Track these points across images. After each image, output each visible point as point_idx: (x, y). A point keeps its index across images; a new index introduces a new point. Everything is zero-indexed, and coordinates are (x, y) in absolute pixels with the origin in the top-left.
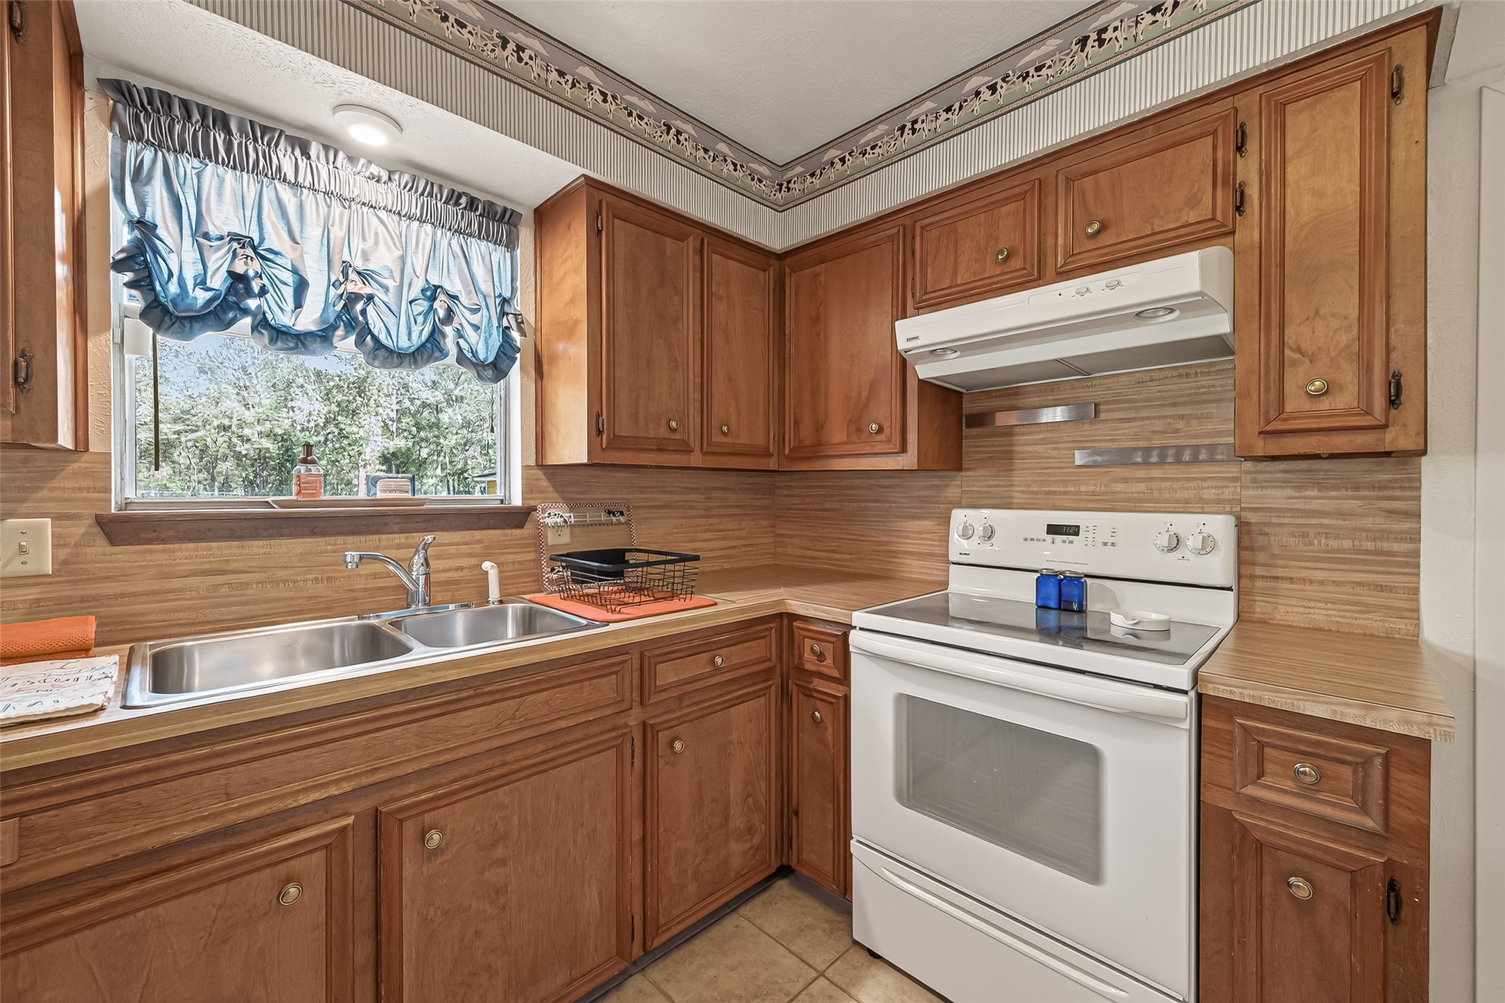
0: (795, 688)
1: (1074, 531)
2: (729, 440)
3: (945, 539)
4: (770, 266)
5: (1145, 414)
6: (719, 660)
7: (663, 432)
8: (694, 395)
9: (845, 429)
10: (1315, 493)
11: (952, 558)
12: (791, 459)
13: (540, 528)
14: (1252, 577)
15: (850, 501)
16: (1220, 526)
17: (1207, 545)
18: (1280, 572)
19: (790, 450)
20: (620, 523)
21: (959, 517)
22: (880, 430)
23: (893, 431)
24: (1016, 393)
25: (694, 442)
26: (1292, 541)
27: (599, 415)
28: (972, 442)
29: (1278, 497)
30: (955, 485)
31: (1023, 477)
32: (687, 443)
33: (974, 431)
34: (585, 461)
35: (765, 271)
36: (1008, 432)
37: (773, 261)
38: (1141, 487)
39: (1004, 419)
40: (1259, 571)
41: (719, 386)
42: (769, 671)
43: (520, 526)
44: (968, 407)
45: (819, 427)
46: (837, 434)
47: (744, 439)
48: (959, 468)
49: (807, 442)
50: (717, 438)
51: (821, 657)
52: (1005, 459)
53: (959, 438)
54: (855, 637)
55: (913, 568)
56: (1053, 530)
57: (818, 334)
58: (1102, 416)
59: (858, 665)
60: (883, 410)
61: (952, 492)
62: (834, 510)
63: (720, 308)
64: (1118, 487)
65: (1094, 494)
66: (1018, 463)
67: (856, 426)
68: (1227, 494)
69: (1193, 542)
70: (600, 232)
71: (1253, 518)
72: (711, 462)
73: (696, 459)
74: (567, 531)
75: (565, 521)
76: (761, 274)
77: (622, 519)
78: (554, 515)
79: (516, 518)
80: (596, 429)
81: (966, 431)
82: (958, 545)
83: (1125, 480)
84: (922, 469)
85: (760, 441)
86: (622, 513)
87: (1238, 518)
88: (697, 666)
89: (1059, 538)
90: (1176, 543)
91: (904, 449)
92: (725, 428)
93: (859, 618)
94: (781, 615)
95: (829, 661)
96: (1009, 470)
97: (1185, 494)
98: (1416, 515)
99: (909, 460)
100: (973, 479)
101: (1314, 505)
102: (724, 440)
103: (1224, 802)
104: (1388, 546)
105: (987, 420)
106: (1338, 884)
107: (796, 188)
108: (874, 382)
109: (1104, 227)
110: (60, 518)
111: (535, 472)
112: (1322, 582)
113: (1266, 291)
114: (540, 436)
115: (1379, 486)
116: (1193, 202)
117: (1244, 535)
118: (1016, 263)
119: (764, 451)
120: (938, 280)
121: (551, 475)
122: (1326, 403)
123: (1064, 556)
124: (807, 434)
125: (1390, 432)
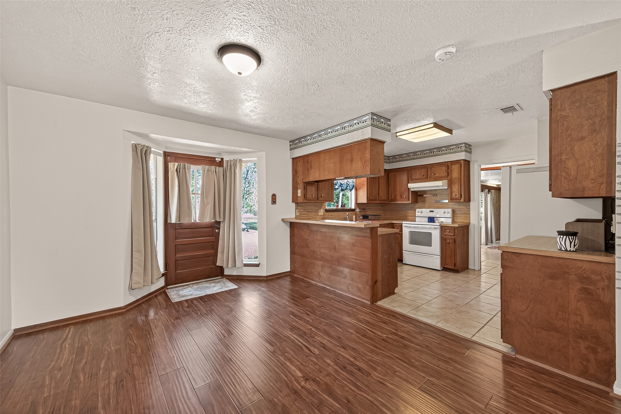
1: (433, 211)
3: (415, 213)
5: (442, 196)
7: (374, 198)
8: (377, 193)
11: (416, 216)
12: (390, 201)
13: (356, 211)
15: (399, 208)
16: (450, 210)
17: (448, 213)
18: (457, 216)
21: (417, 210)
22: (405, 198)
23: (407, 197)
24: (426, 193)
25: (378, 199)
27: (368, 196)
28: (419, 199)
29: (457, 207)
30: (417, 205)
31: (427, 204)
32: (376, 200)
33: (420, 197)
34: (366, 202)
36: (425, 197)
37: (387, 171)
38: (442, 205)
39: (425, 196)
40: (455, 216)
41: (380, 191)
44: (419, 194)
45: (395, 197)
46: (398, 197)
47: (383, 198)
48: (417, 203)
49: (393, 199)
50: (380, 199)
51: (398, 228)
52: (424, 201)
54: (403, 225)
55: (410, 218)
56: (430, 211)
58: (437, 196)
59: (404, 228)
60: (406, 195)
61: (416, 206)
65: (436, 206)
67: (401, 197)
68: (452, 206)
71: (454, 209)
73: (378, 202)
74: (359, 212)
76: (385, 173)
78: (358, 210)
79: (353, 210)
80: (367, 199)
81: (418, 197)
82: (417, 214)
83: (440, 205)
84: (412, 203)
86: (365, 210)
87: (452, 209)
89: (431, 212)
90: (445, 213)
91: (409, 200)
92: (381, 197)
93: (404, 222)
94: (391, 223)
95: (400, 229)
96: (425, 203)
97: (447, 206)
98: (470, 208)
99: (410, 202)
100: (420, 204)
101: (460, 208)
102: (381, 199)
103: (443, 236)
104: (467, 212)
105: (421, 195)
106: (451, 241)
107: (391, 160)
108: (404, 191)
109: (434, 174)
110: (323, 209)
111: (356, 204)
112: (461, 217)
113: (450, 184)
114: (356, 199)
115: (466, 205)
116: (443, 173)
117: (454, 212)
118: (424, 177)
119: (386, 200)
120: (414, 177)
121: (357, 204)
122: (456, 197)
123: (432, 215)
124: (393, 197)
125: (461, 200)
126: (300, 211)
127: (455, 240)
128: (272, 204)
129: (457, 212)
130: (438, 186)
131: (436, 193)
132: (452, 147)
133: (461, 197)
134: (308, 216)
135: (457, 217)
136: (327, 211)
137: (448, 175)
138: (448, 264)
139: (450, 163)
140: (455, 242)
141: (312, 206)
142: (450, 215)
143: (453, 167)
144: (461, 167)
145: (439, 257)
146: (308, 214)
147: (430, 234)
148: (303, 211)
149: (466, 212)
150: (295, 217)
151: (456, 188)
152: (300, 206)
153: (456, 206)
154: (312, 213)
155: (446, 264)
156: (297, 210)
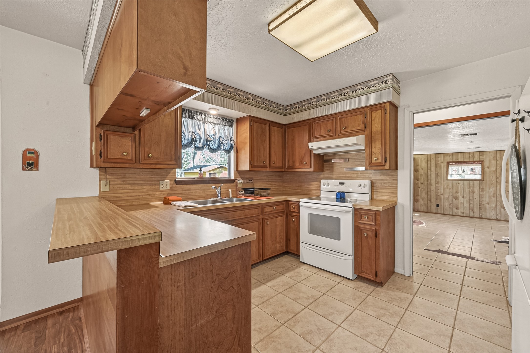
0: (289, 215)
1: (343, 184)
2: (275, 165)
3: (320, 186)
4: (283, 127)
5: (356, 161)
6: (275, 208)
7: (262, 164)
8: (268, 156)
9: (299, 163)
10: (383, 176)
11: (321, 190)
12: (288, 169)
13: (237, 183)
14: (374, 192)
15: (300, 178)
16: (367, 182)
17: (365, 186)
18: (378, 191)
19: (287, 167)
20: (251, 183)
21: (323, 181)
22: (306, 163)
23: (308, 163)
24: (334, 156)
25: (268, 166)
26: (379, 185)
27: (251, 161)
28: (326, 165)
29: (378, 177)
30: (323, 174)
31: (335, 173)
32: (267, 166)
33: (326, 162)
34: (249, 170)
35: (282, 128)
36: (333, 163)
37: (283, 126)
38: (356, 175)
39: (333, 160)
40: (375, 191)
41: (273, 154)
42: (283, 212)
43: (234, 183)
44: (325, 158)
45: (294, 162)
46: (297, 164)
47: (277, 165)
48: (323, 171)
49: (291, 166)
50: (272, 165)
51: (294, 208)
52: (332, 169)
53: (323, 165)
54: (301, 204)
55: (314, 192)
56: (340, 183)
57: (293, 143)
58: (349, 161)
59: (301, 209)
60: (307, 159)
61: (322, 176)
62: (297, 180)
63: (273, 138)
64: (352, 175)
65: (348, 176)
66: (334, 170)
67: (301, 162)
68: (370, 176)
69: (363, 185)
70: (251, 126)
71: (374, 181)
72: (271, 170)
73: (268, 169)
74: (241, 184)
75: (241, 182)
76: (281, 129)
77: (252, 182)
78: (239, 181)
79: (233, 181)
80: (250, 164)
81: (324, 163)
82: (322, 187)
83: (353, 174)
84: (315, 171)
85: (281, 165)
86: (252, 181)
87: (371, 181)
88: (271, 209)
89: (341, 185)
90: (360, 186)
91: (311, 167)
92: (274, 163)
93: (301, 200)
94: (286, 201)
95: (296, 209)
96: (333, 172)
97: (363, 177)
98: (397, 180)
99: (312, 170)
100: (326, 173)
101: (383, 178)
102: (273, 165)
103: (357, 224)
104: (393, 185)
105: (329, 161)
106: (370, 233)
107: (289, 111)
108: (305, 154)
109: (345, 128)
110: (170, 180)
111: (236, 172)
112: (384, 192)
113: (369, 142)
114: (237, 165)
115: (392, 175)
116: (359, 126)
117: (372, 184)
118: (331, 133)
119: (282, 168)
120: (317, 134)
121: (239, 172)
122: (377, 162)
123: (341, 189)
124: (291, 164)
125: (385, 166)
126: (112, 183)
127: (376, 232)
128: (24, 169)
129: (378, 184)
130: (350, 145)
131: (348, 157)
132: (372, 83)
133: (386, 162)
134: (133, 192)
135: (378, 193)
136: (178, 182)
137: (365, 128)
138: (366, 271)
139: (368, 108)
140: (376, 237)
141: (142, 174)
142: (367, 189)
143: (374, 114)
144: (385, 113)
145: (352, 258)
146: (132, 188)
147: (338, 220)
148: (120, 182)
149: (391, 185)
150: (97, 194)
151: (377, 149)
152: (112, 174)
153: (376, 176)
154: (144, 187)
155: (362, 272)
156: (103, 182)
